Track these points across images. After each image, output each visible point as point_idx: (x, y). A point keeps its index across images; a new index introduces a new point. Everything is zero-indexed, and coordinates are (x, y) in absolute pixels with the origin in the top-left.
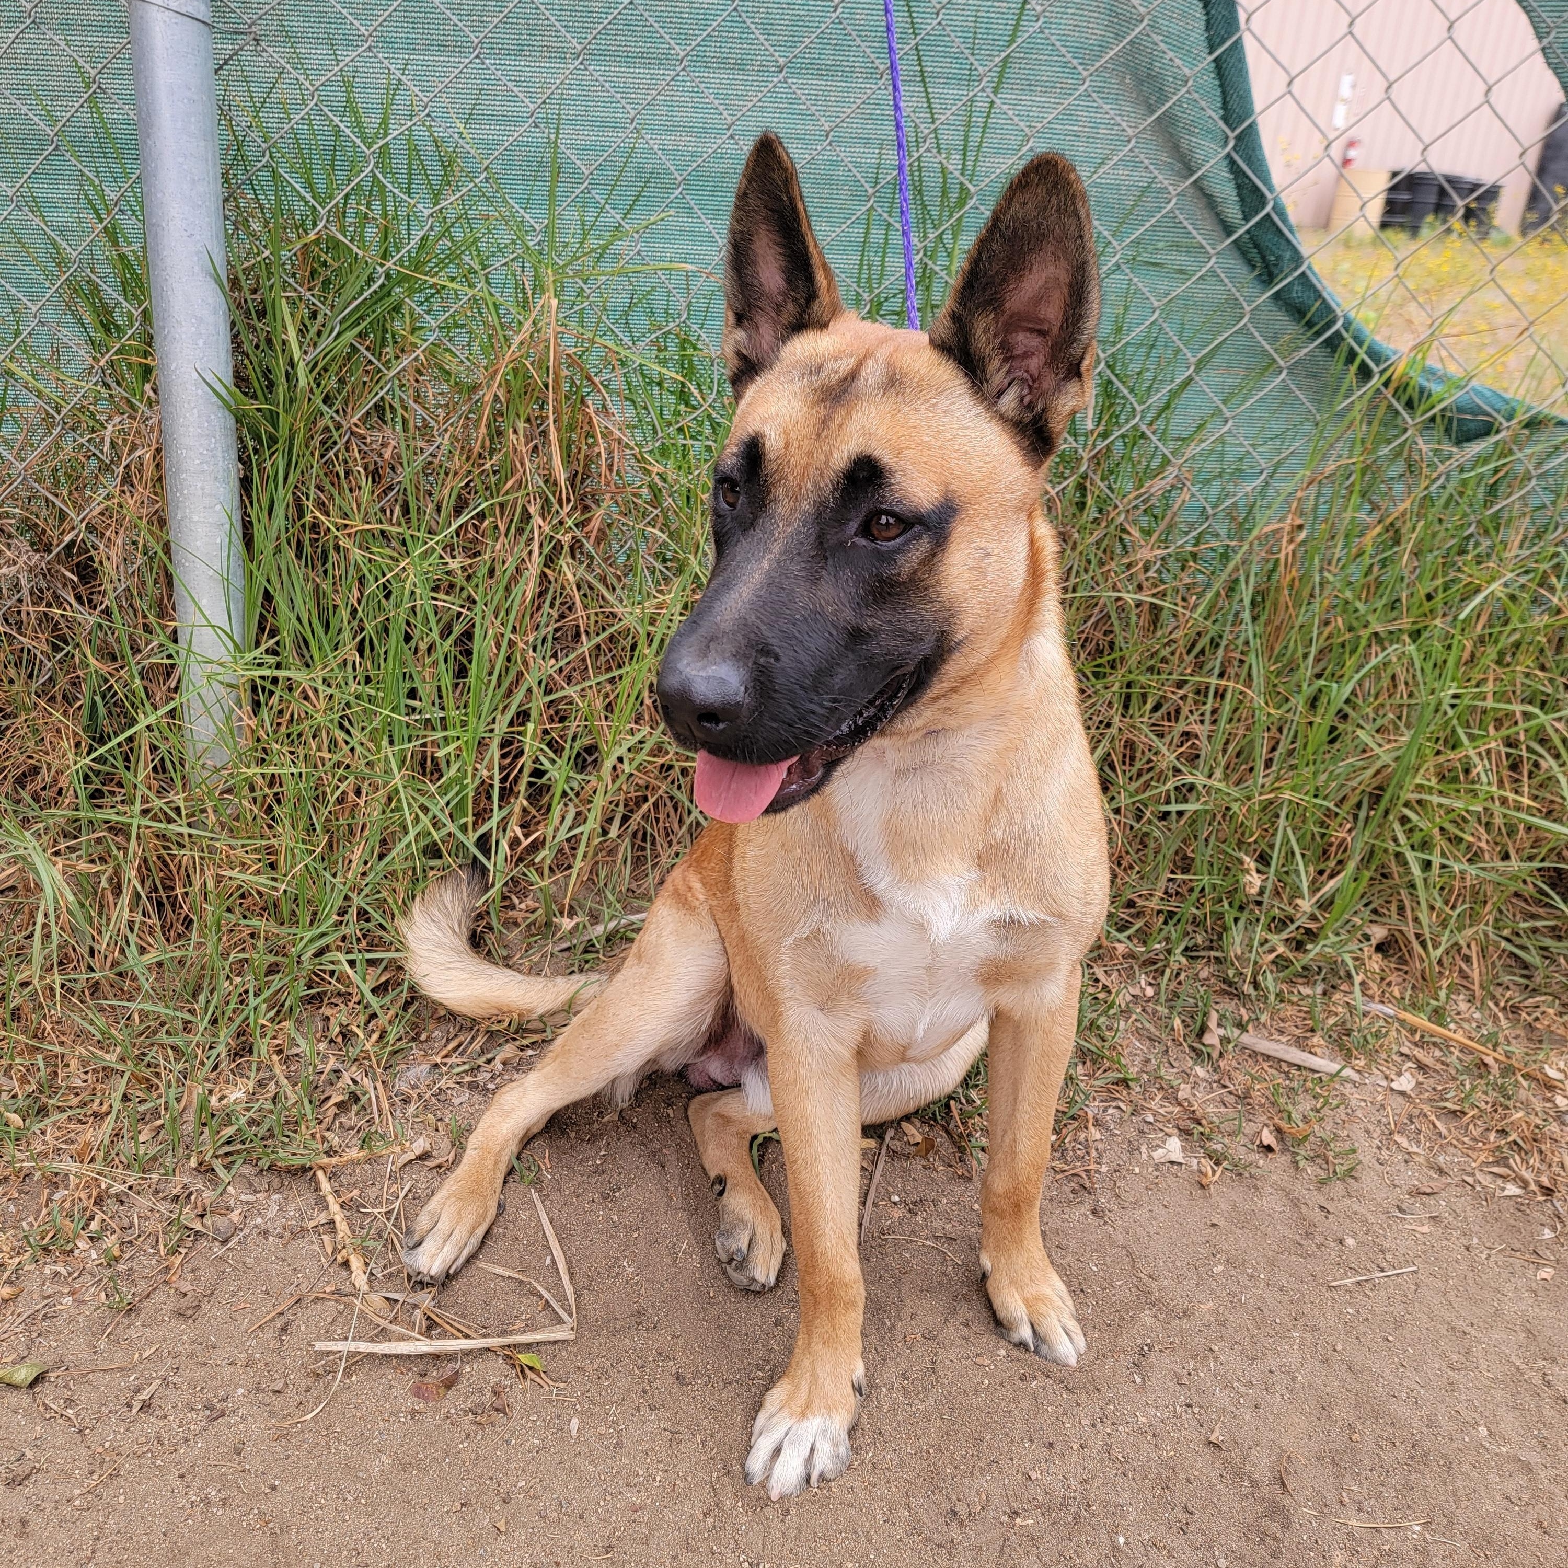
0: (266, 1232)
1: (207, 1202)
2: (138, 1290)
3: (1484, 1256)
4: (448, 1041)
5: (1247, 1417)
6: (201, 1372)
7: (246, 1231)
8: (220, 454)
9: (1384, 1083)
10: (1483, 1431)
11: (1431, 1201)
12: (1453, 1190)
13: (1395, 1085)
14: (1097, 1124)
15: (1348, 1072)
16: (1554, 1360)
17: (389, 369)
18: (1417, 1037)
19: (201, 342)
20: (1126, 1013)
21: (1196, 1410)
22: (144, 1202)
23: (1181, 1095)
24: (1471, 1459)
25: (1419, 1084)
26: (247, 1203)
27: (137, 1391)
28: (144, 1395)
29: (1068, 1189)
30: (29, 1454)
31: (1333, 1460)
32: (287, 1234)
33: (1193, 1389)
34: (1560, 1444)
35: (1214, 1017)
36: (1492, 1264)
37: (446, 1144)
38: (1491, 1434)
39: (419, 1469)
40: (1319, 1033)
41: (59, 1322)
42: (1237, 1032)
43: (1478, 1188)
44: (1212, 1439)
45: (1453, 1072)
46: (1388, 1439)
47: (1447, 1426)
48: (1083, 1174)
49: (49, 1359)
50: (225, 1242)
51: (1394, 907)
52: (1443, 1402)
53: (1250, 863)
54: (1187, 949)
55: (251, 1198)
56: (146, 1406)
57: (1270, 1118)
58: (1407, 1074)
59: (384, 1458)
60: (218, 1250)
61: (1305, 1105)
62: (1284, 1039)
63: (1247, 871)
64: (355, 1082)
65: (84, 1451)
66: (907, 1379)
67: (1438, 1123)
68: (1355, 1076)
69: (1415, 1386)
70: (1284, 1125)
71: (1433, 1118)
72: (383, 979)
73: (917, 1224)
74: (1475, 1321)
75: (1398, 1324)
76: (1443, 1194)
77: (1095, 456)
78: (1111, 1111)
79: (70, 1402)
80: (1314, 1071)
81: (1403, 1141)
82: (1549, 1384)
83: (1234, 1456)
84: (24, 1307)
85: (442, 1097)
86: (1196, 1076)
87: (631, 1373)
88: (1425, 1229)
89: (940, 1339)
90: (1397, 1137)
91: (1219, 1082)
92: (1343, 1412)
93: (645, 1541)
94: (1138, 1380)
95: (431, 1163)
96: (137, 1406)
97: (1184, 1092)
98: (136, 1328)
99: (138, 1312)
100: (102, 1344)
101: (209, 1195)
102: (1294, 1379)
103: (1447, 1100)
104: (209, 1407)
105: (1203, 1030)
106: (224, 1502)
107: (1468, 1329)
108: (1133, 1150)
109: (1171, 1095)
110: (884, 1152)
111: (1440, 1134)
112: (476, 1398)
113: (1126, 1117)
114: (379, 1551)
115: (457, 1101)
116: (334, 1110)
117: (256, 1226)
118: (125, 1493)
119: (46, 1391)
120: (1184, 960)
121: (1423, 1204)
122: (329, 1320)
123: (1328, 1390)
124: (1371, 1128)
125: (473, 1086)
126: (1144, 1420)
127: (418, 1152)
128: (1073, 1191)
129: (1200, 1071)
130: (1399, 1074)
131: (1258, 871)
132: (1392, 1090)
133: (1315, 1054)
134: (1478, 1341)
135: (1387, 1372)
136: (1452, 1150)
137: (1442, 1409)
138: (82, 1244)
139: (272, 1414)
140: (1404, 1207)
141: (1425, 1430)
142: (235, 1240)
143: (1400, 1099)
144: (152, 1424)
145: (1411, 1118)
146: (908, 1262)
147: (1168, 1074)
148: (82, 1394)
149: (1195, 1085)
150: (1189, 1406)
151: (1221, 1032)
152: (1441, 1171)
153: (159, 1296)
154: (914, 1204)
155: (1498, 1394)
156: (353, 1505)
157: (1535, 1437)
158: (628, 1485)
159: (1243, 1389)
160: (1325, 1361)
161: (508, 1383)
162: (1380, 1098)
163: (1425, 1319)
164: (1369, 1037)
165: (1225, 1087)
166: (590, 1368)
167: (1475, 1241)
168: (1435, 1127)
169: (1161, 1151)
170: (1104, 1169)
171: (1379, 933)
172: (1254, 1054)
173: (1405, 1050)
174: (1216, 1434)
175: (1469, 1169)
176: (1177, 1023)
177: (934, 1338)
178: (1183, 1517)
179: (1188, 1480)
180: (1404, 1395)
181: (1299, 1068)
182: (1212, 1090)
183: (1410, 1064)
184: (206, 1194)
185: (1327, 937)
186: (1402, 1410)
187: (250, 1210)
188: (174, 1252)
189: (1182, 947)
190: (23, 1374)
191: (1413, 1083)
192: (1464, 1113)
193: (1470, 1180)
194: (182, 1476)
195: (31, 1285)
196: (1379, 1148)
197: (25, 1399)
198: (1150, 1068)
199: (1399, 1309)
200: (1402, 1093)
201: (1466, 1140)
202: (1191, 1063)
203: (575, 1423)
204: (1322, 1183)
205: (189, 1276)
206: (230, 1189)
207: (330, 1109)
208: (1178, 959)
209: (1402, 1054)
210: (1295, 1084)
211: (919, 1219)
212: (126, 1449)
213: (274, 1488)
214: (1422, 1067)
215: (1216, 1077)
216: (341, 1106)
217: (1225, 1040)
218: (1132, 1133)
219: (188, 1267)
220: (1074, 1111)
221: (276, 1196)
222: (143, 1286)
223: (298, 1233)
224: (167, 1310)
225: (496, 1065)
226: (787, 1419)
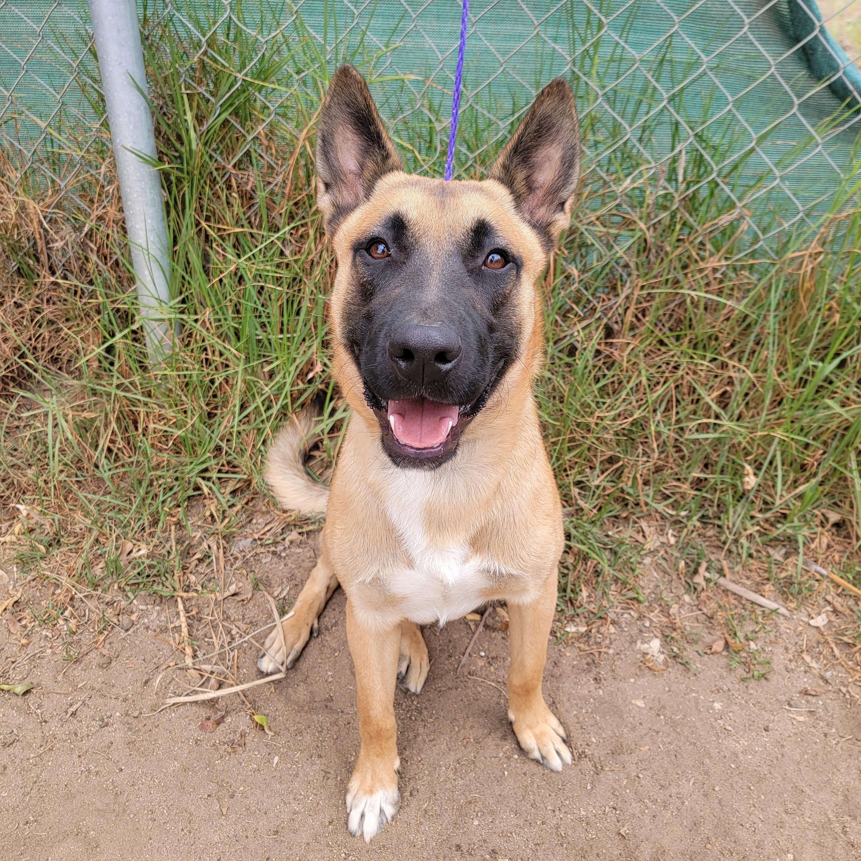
0: (148, 628)
1: (122, 607)
2: (82, 650)
3: (834, 742)
4: (266, 524)
5: (647, 822)
6: (101, 701)
7: (138, 626)
8: (148, 191)
9: (806, 619)
10: (790, 857)
11: (813, 700)
12: (830, 695)
13: (812, 622)
14: (613, 623)
15: (783, 610)
16: (855, 818)
17: (249, 134)
18: (840, 590)
19: (131, 127)
20: (652, 553)
21: (618, 812)
22: (91, 604)
23: (672, 611)
25: (830, 622)
26: (142, 610)
27: (71, 705)
28: (73, 709)
29: (584, 661)
30: (15, 731)
31: (691, 857)
32: (158, 630)
33: (620, 799)
35: (704, 565)
36: (838, 748)
37: (250, 587)
38: (795, 859)
39: (193, 771)
40: (772, 582)
41: (44, 662)
42: (717, 576)
43: (848, 696)
44: (622, 832)
45: (855, 617)
46: (729, 850)
47: (769, 849)
48: (597, 655)
49: (35, 682)
50: (127, 630)
51: (848, 502)
52: (771, 833)
53: (749, 469)
54: (703, 516)
55: (144, 607)
56: (74, 714)
57: (723, 634)
58: (824, 616)
59: (176, 763)
60: (123, 634)
61: (749, 627)
62: (748, 583)
63: (748, 475)
64: (209, 547)
65: (40, 734)
66: (459, 763)
67: (836, 650)
68: (787, 613)
69: (757, 820)
70: (731, 641)
71: (833, 645)
72: (237, 486)
73: (490, 671)
74: (813, 784)
75: (761, 779)
76: (824, 696)
77: (684, 199)
78: (626, 616)
79: (40, 707)
80: (761, 606)
81: (808, 659)
82: (845, 833)
83: (631, 845)
84: (30, 650)
85: (257, 558)
86: (684, 600)
87: (314, 735)
88: (801, 719)
89: (482, 744)
90: (804, 655)
91: (697, 606)
92: (706, 829)
93: (295, 832)
94: (589, 788)
95: (238, 598)
96: (70, 713)
97: (674, 609)
98: (77, 671)
99: (81, 662)
100: (60, 678)
102: (683, 803)
103: (846, 635)
104: (102, 720)
105: (696, 572)
106: (97, 773)
107: (806, 789)
108: (633, 642)
109: (665, 611)
110: (482, 624)
111: (834, 656)
112: (231, 736)
113: (633, 621)
114: (163, 813)
115: (264, 561)
116: (196, 562)
117: (144, 624)
118: (52, 761)
119: (31, 698)
120: (698, 524)
121: (808, 701)
122: (168, 682)
123: (702, 814)
124: (789, 646)
125: (274, 553)
126: (583, 813)
127: (232, 592)
128: (588, 664)
129: (687, 598)
130: (819, 614)
131: (755, 474)
132: (809, 624)
133: (764, 596)
134: (809, 797)
135: (743, 808)
136: (839, 668)
137: (770, 838)
138: (61, 622)
139: (130, 729)
140: (792, 703)
141: (754, 849)
142: (132, 630)
143: (814, 631)
144: (73, 725)
145: (818, 643)
147: (667, 596)
148: (46, 702)
149: (682, 606)
150: (614, 808)
151: (707, 575)
152: (827, 682)
153: (92, 655)
154: (493, 658)
155: (811, 834)
156: (158, 785)
158: (295, 799)
159: (649, 804)
160: (706, 795)
161: (248, 731)
162: (800, 628)
163: (780, 778)
164: (804, 589)
165: (700, 610)
166: (292, 729)
167: (834, 730)
168: (833, 651)
169: (646, 646)
170: (611, 651)
171: (834, 517)
172: (726, 591)
173: (829, 598)
174: (625, 828)
175: (846, 683)
176: (682, 564)
177: (479, 743)
179: (598, 855)
180: (748, 825)
181: (753, 603)
182: (692, 611)
183: (829, 608)
184: (123, 603)
185: (792, 522)
186: (743, 834)
187: (144, 614)
188: (101, 633)
189: (700, 515)
190: (20, 689)
191: (825, 622)
192: (855, 646)
193: (844, 690)
194: (79, 756)
195: (35, 639)
196: (790, 660)
197: (19, 701)
198: (658, 591)
199: (765, 770)
200: (817, 628)
201: (850, 663)
202: (683, 591)
203: (276, 759)
204: (743, 680)
205: (108, 646)
206: (135, 602)
207: (193, 561)
208: (695, 522)
209: (826, 600)
210: (746, 613)
211: (492, 668)
212: (59, 736)
213: (121, 770)
214: (835, 611)
215: (696, 603)
216: (200, 560)
217: (708, 581)
218: (635, 631)
219: (108, 641)
220: (602, 614)
221: (157, 608)
222: (85, 649)
223: (164, 630)
224: (95, 662)
225: (287, 543)
226: (361, 792)
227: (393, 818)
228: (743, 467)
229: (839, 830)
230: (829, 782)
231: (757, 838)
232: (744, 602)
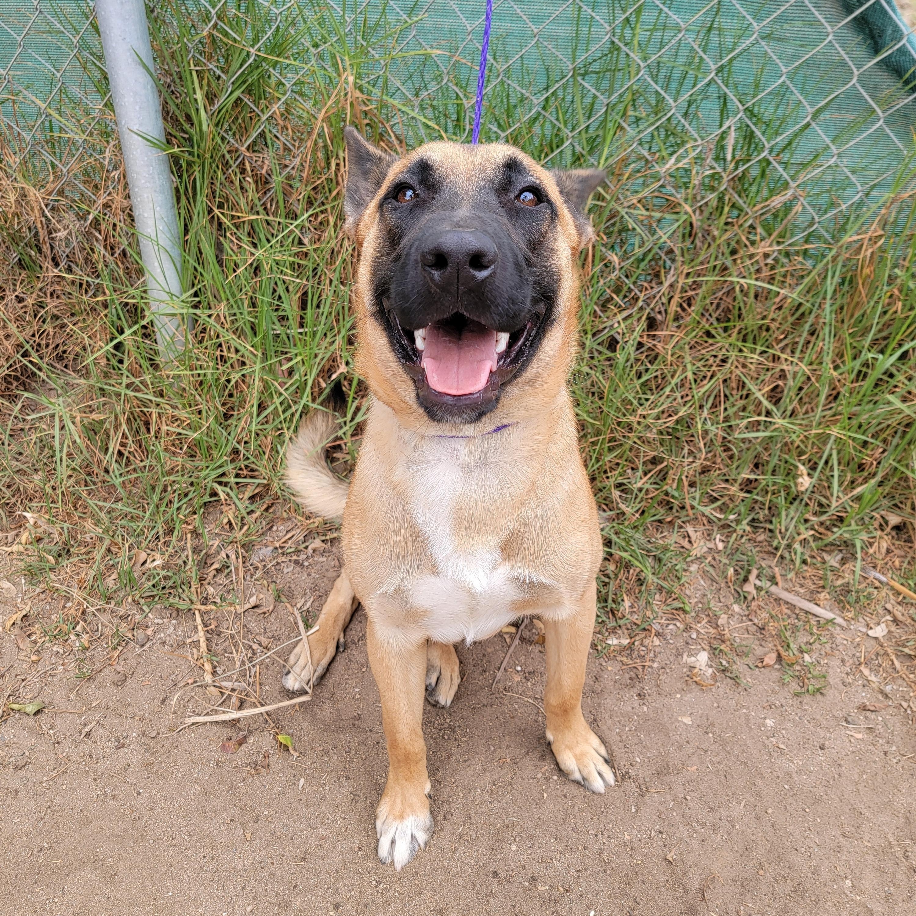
0: (164, 643)
1: (137, 621)
2: (96, 667)
3: (895, 761)
4: (288, 532)
5: (695, 847)
6: (116, 720)
7: (154, 641)
8: (156, 177)
9: (864, 630)
10: (848, 883)
11: (872, 716)
12: (891, 711)
13: (871, 633)
14: (658, 634)
15: (839, 620)
17: (263, 113)
18: (901, 598)
19: (137, 108)
20: (699, 559)
21: (664, 836)
22: (104, 618)
23: (720, 622)
24: (835, 900)
25: (890, 632)
26: (158, 624)
27: (85, 725)
28: (87, 730)
29: (627, 676)
30: (27, 753)
31: (742, 884)
32: (175, 645)
33: (666, 823)
34: (900, 900)
35: (755, 572)
36: (899, 767)
37: (271, 599)
38: (853, 886)
39: (215, 795)
40: (828, 590)
41: (56, 679)
42: (769, 584)
43: (909, 712)
44: (669, 857)
46: (783, 876)
47: (825, 875)
48: (640, 668)
49: (47, 700)
50: (143, 646)
51: (909, 504)
52: (827, 858)
53: (803, 469)
54: (753, 520)
55: (160, 621)
56: (88, 735)
57: (775, 646)
58: (883, 626)
59: (196, 786)
60: (138, 650)
61: (803, 638)
62: (802, 591)
63: (801, 475)
64: (228, 556)
65: (53, 756)
66: (495, 785)
67: (896, 662)
68: (844, 623)
69: (812, 845)
70: (783, 653)
71: (893, 657)
72: (256, 491)
73: (527, 687)
74: (872, 806)
75: (817, 801)
76: (883, 712)
77: (733, 179)
78: (671, 627)
79: (52, 727)
80: (816, 616)
81: (866, 672)
82: (907, 858)
83: (679, 871)
84: (40, 667)
85: (278, 567)
86: (733, 610)
87: (341, 755)
88: (860, 736)
89: (520, 764)
90: (862, 668)
91: (747, 616)
92: (758, 854)
93: (323, 858)
94: (633, 810)
95: (259, 611)
96: (84, 734)
97: (723, 620)
98: (91, 689)
99: (94, 680)
100: (73, 696)
101: (139, 618)
102: (733, 827)
103: (907, 646)
104: (118, 741)
105: (746, 580)
106: (114, 797)
107: (864, 811)
108: (679, 655)
109: (713, 621)
110: (518, 636)
111: (895, 669)
112: (254, 757)
113: (679, 633)
114: (184, 839)
115: (286, 571)
116: (214, 572)
117: (160, 638)
118: (66, 784)
119: (42, 717)
120: (748, 528)
121: (866, 717)
122: (186, 700)
123: (754, 838)
124: (846, 658)
125: (296, 562)
126: (628, 838)
127: (253, 604)
128: (631, 679)
129: (736, 608)
130: (878, 624)
131: (809, 474)
132: (868, 635)
133: (818, 605)
134: (868, 819)
135: (797, 832)
136: (900, 681)
137: (826, 863)
138: (73, 637)
139: (148, 750)
140: (849, 719)
141: (809, 875)
142: (147, 645)
143: (873, 642)
144: (87, 747)
145: (878, 654)
146: (516, 710)
147: (715, 606)
148: (59, 722)
149: (731, 616)
150: (660, 832)
151: (758, 583)
152: (886, 696)
153: (106, 672)
154: (530, 673)
155: (870, 859)
156: (178, 810)
157: (885, 892)
158: (322, 823)
159: (698, 828)
160: (758, 818)
161: (272, 752)
162: (858, 639)
163: (837, 800)
164: (861, 597)
165: (751, 620)
166: (318, 749)
167: (894, 748)
168: (893, 664)
169: (693, 659)
170: (655, 665)
171: (894, 519)
172: (778, 600)
173: (888, 606)
174: (672, 854)
175: (907, 697)
176: (731, 571)
177: (517, 763)
178: (632, 904)
179: (643, 882)
180: (803, 850)
181: (807, 612)
182: (742, 621)
183: (889, 617)
184: (137, 616)
185: (849, 525)
186: (797, 859)
187: (160, 628)
188: (115, 648)
189: (750, 518)
190: (31, 709)
191: (885, 632)
193: (905, 705)
194: (95, 779)
195: (46, 655)
196: (847, 674)
197: (31, 721)
198: (705, 600)
199: (821, 791)
200: (876, 638)
201: (912, 676)
202: (733, 601)
203: (302, 781)
204: (797, 695)
205: (122, 663)
206: (150, 615)
207: (211, 571)
208: (745, 526)
209: (886, 609)
210: (800, 624)
211: (529, 684)
212: (73, 758)
213: (139, 794)
214: (895, 621)
215: (747, 613)
216: (218, 571)
217: (759, 589)
218: (680, 643)
219: (122, 658)
220: (645, 625)
221: (174, 622)
222: (98, 666)
223: (181, 645)
224: (109, 680)
225: (310, 551)
226: (391, 817)
227: (426, 844)
228: (796, 467)
229: (900, 855)
230: (889, 803)
231: (814, 863)
232: (797, 611)
